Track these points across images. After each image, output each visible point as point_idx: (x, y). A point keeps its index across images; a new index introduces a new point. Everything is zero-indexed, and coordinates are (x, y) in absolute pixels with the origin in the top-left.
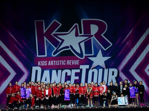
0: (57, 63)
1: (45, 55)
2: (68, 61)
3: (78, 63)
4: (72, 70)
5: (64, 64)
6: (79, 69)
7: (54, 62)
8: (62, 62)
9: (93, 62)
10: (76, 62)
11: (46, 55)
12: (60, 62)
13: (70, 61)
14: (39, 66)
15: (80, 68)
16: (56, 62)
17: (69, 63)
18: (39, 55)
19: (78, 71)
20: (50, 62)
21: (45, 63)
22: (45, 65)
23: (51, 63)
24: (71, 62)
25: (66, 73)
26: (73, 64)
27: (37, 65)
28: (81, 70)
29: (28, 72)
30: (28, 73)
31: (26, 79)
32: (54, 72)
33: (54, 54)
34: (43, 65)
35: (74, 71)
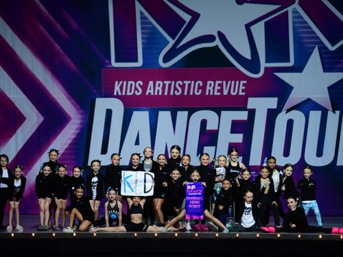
0: (175, 88)
1: (136, 60)
2: (209, 82)
3: (243, 91)
4: (222, 112)
5: (196, 93)
6: (245, 109)
7: (164, 85)
8: (190, 85)
9: (293, 88)
10: (237, 88)
11: (140, 63)
12: (184, 85)
13: (217, 82)
14: (117, 97)
15: (249, 107)
16: (170, 85)
17: (214, 88)
18: (116, 61)
19: (242, 116)
20: (151, 83)
21: (136, 89)
22: (137, 93)
23: (155, 88)
24: (221, 85)
25: (204, 123)
26: (225, 93)
27: (109, 94)
28: (252, 113)
29: (82, 114)
30: (83, 119)
31: (74, 136)
32: (164, 117)
33: (166, 60)
34: (128, 93)
35: (229, 116)
